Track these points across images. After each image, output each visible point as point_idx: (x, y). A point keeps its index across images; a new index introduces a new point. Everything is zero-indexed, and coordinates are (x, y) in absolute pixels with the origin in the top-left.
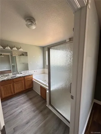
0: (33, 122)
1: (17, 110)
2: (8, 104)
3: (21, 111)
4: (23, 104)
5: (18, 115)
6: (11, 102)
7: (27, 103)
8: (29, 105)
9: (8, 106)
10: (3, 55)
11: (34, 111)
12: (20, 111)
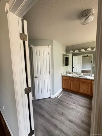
0: (73, 127)
1: (73, 105)
2: (72, 96)
3: (74, 109)
4: (79, 106)
5: (70, 108)
6: (74, 96)
7: (84, 109)
8: (84, 112)
9: (71, 98)
10: (89, 56)
11: (83, 122)
12: (74, 107)
